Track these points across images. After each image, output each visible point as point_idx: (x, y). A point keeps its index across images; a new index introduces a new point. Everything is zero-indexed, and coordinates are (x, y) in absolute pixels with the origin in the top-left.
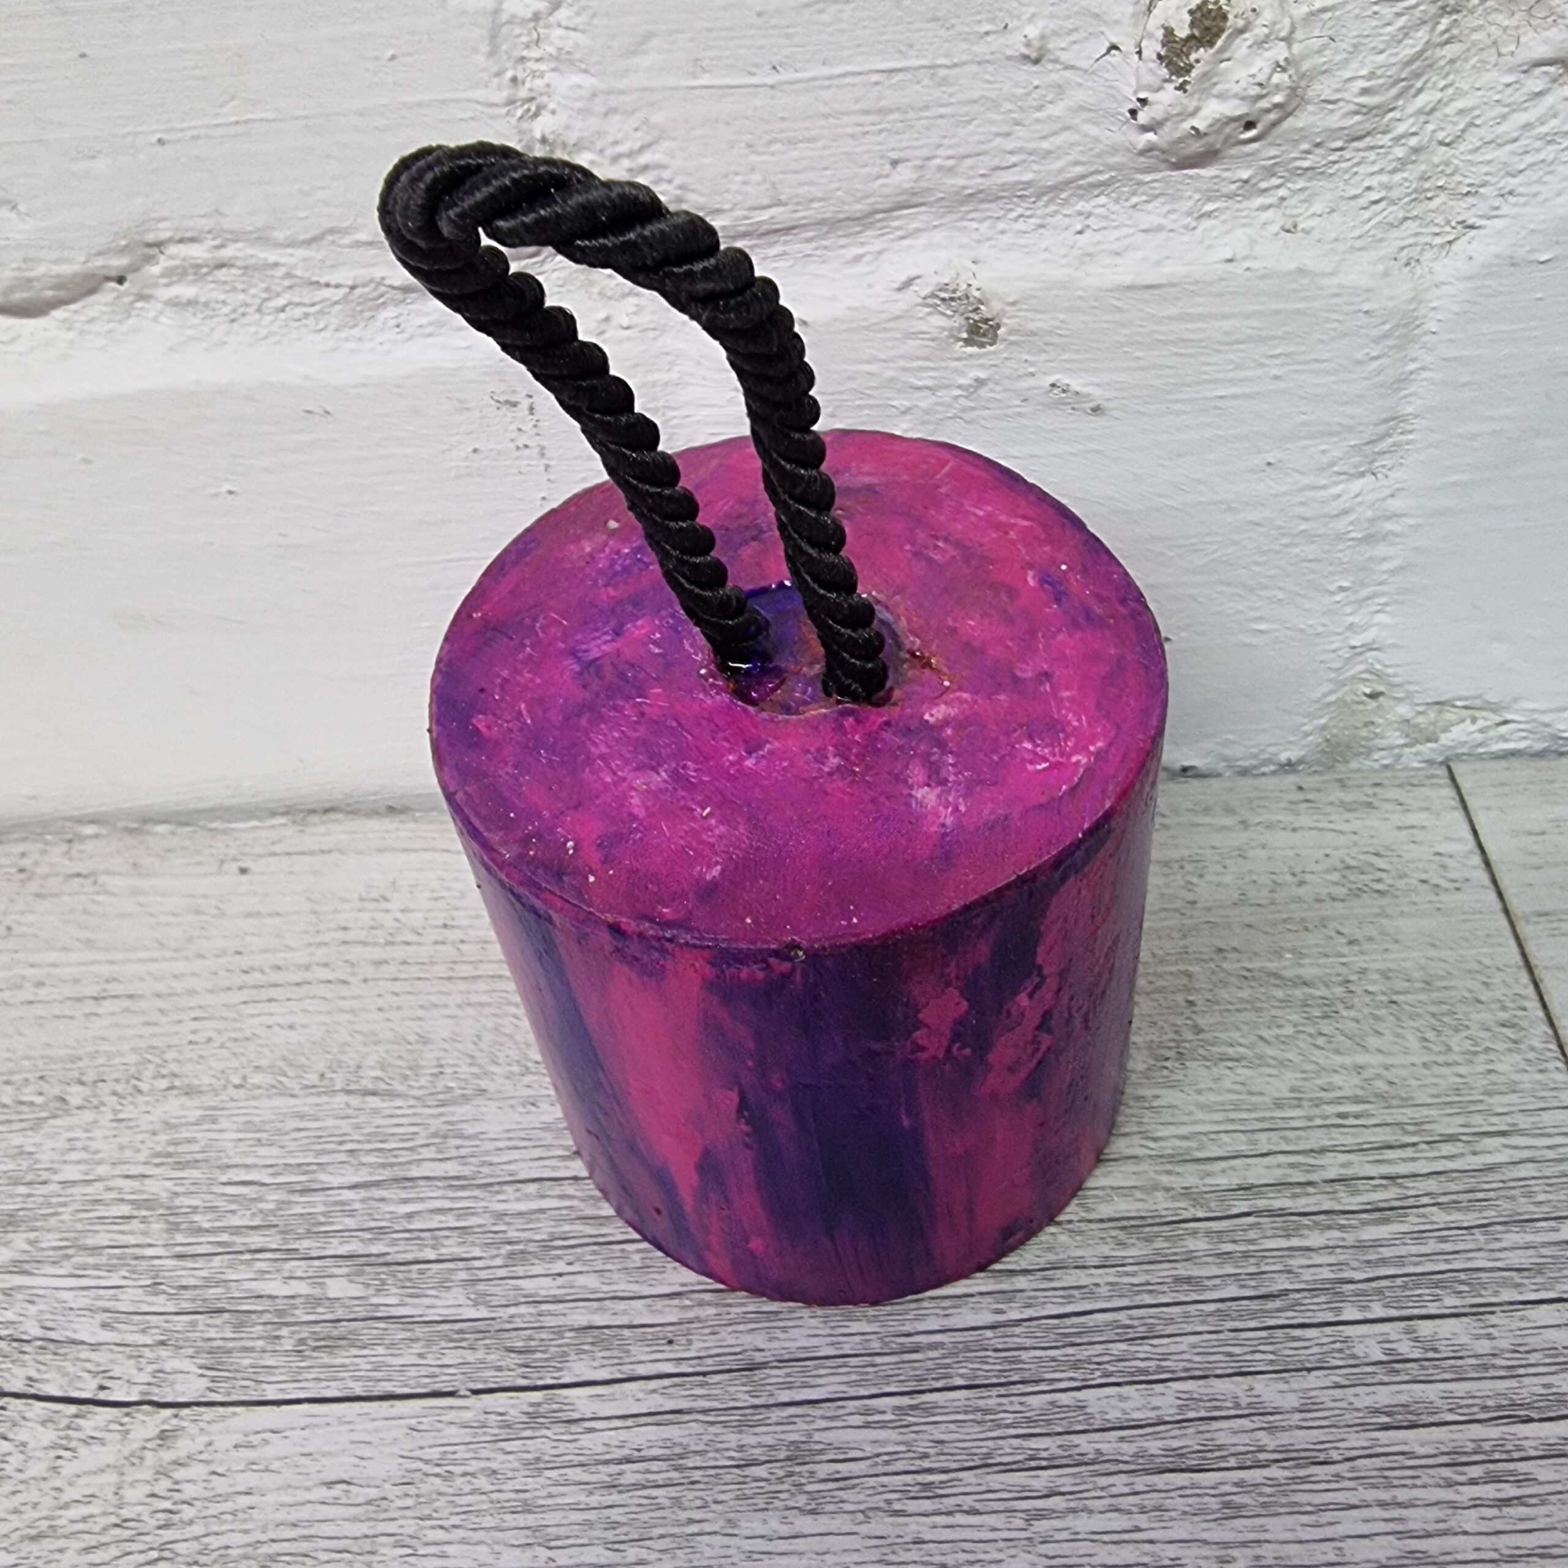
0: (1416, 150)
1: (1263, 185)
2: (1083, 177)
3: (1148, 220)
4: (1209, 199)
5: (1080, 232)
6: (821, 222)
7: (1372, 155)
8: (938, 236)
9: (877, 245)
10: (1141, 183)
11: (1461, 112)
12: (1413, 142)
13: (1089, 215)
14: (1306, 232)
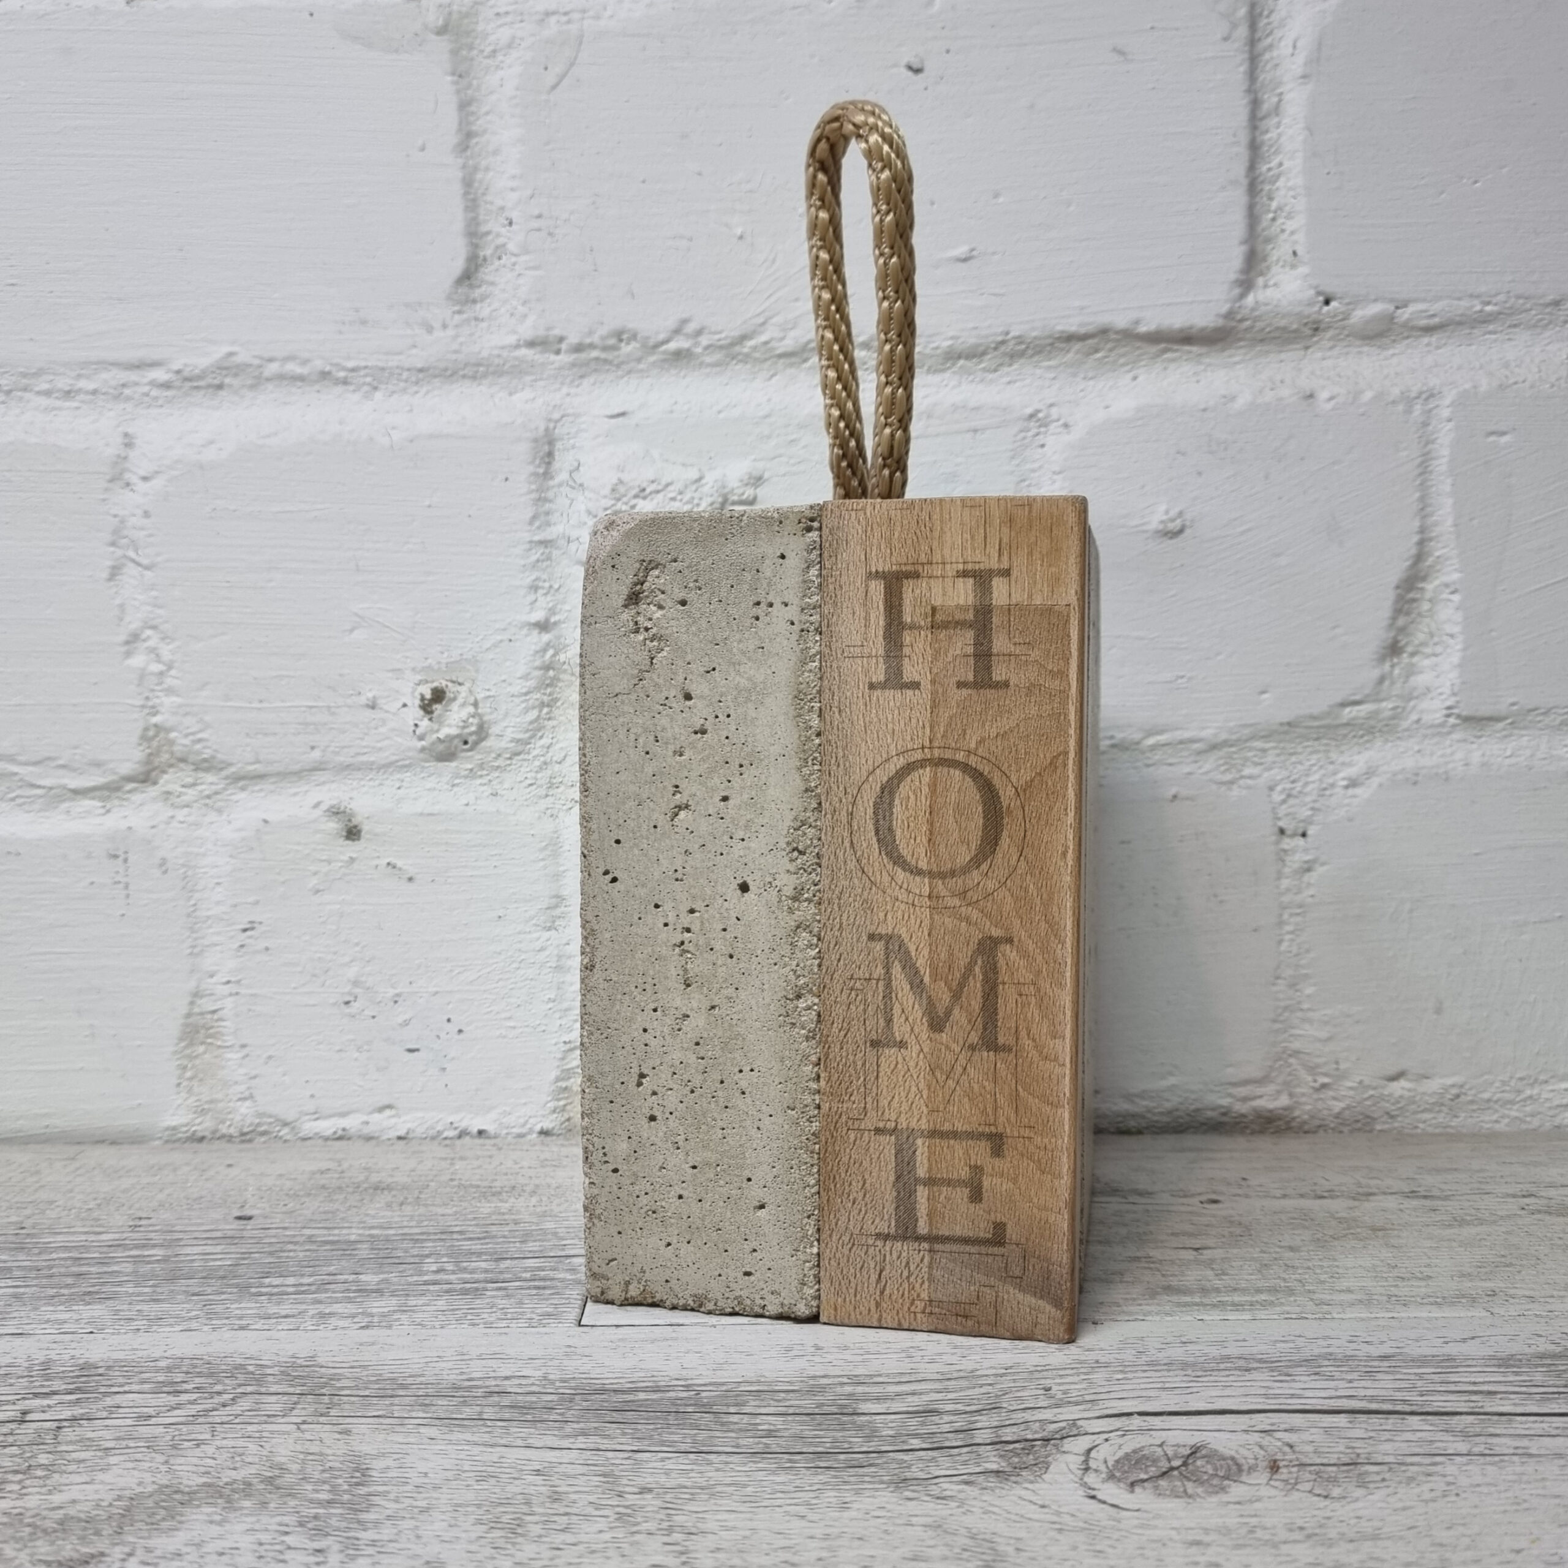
0: (545, 763)
1: (479, 773)
2: (397, 761)
3: (429, 785)
4: (456, 778)
5: (399, 788)
6: (278, 774)
7: (526, 764)
8: (334, 786)
9: (306, 788)
10: (423, 767)
11: (562, 749)
12: (542, 759)
13: (402, 781)
14: (502, 796)
